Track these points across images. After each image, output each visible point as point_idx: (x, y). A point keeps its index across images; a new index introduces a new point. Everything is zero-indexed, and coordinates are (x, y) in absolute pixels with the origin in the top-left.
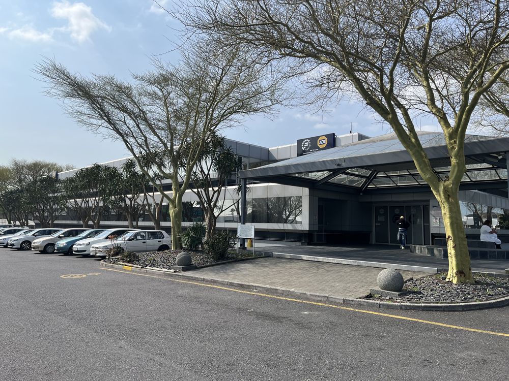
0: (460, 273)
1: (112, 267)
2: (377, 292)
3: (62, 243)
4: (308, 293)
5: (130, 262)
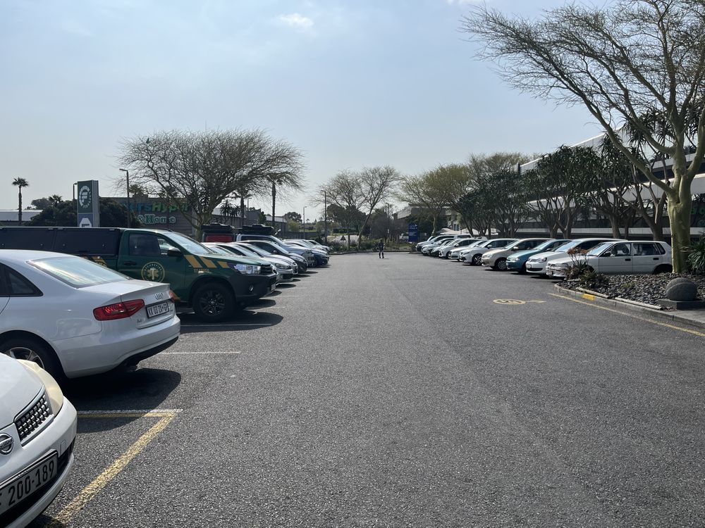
1: (568, 294)
3: (514, 258)
5: (594, 288)
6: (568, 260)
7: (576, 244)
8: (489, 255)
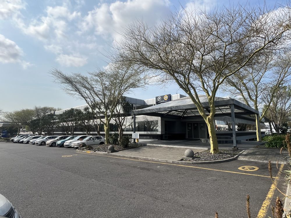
0: (214, 150)
2: (185, 158)
3: (59, 142)
4: (160, 160)
5: (89, 149)
8: (49, 142)
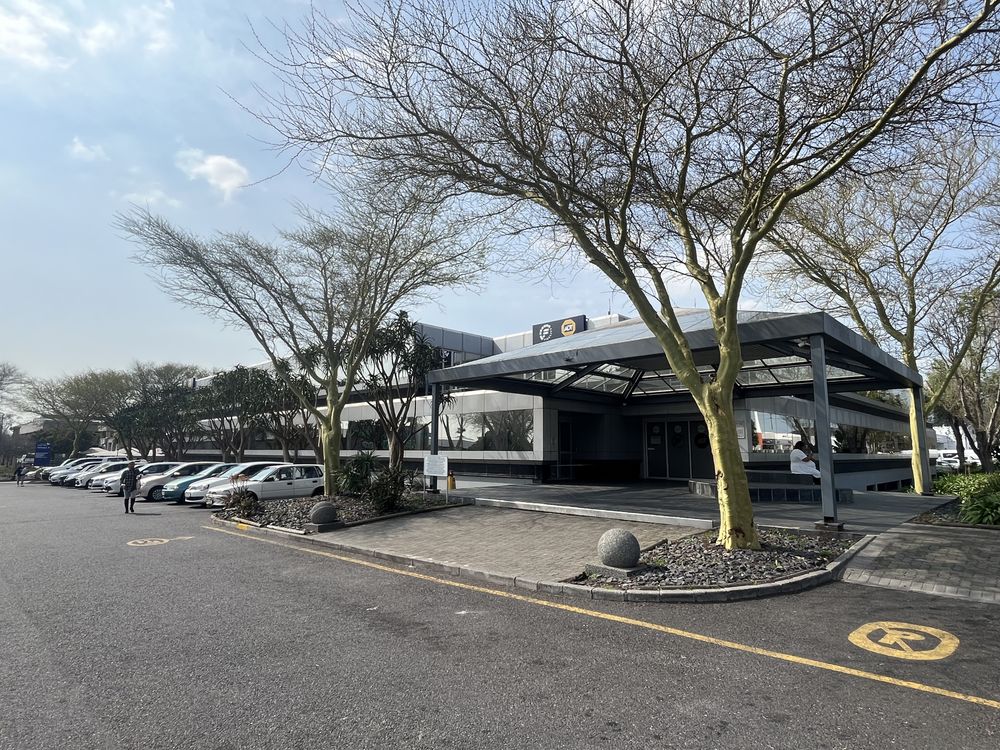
0: (736, 531)
1: (224, 524)
2: (596, 569)
3: (172, 486)
5: (249, 517)
6: (230, 487)
7: (243, 469)
